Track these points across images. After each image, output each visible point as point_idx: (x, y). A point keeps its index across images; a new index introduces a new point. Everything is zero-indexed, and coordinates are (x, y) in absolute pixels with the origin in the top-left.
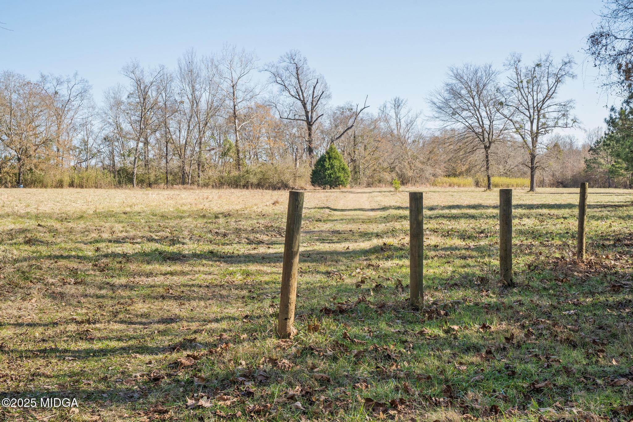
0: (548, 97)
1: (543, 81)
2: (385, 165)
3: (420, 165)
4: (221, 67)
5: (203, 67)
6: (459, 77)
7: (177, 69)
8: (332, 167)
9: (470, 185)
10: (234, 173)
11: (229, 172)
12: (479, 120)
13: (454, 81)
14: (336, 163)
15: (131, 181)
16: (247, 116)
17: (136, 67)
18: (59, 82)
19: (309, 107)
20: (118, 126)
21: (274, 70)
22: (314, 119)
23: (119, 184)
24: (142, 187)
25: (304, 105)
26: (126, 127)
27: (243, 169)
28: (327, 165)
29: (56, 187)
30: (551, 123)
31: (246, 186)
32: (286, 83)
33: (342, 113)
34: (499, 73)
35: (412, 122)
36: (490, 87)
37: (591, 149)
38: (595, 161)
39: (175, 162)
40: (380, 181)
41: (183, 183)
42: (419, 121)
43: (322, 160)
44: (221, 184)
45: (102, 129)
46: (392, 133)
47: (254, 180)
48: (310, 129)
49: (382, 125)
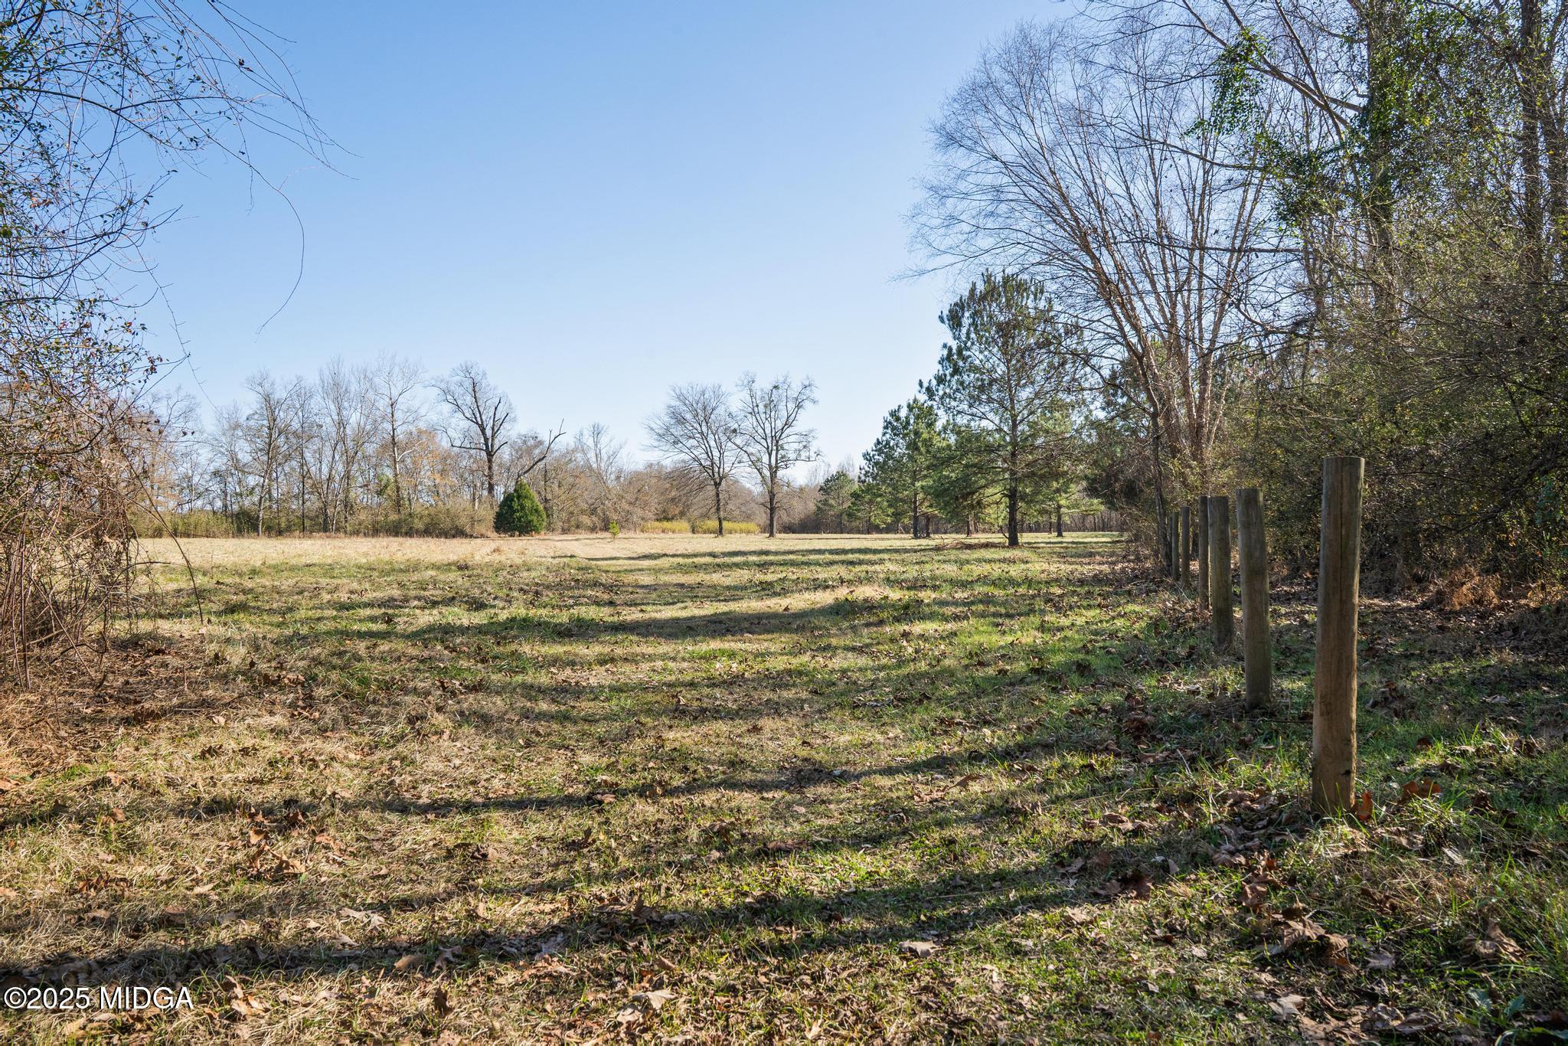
0: (788, 424)
1: (782, 406)
2: (585, 506)
3: (627, 507)
4: (377, 380)
5: (353, 380)
6: (681, 398)
7: (318, 382)
8: (523, 508)
9: (686, 531)
10: (393, 517)
11: (386, 516)
12: (709, 454)
13: (678, 403)
14: (528, 504)
15: (255, 529)
16: (409, 444)
17: (264, 377)
18: (156, 399)
19: (489, 432)
20: (233, 457)
21: (443, 386)
22: (496, 447)
23: (239, 532)
24: (269, 537)
25: (483, 430)
26: (245, 457)
27: (404, 512)
28: (516, 505)
29: (154, 536)
30: (792, 456)
31: (410, 533)
32: (460, 402)
33: (525, 442)
34: (730, 394)
35: (615, 454)
36: (721, 410)
37: (822, 489)
38: (826, 501)
39: (313, 503)
40: (578, 527)
41: (326, 530)
42: (623, 453)
43: (509, 499)
44: (374, 530)
45: (211, 461)
46: (590, 468)
47: (419, 525)
48: (490, 461)
49: (579, 456)
